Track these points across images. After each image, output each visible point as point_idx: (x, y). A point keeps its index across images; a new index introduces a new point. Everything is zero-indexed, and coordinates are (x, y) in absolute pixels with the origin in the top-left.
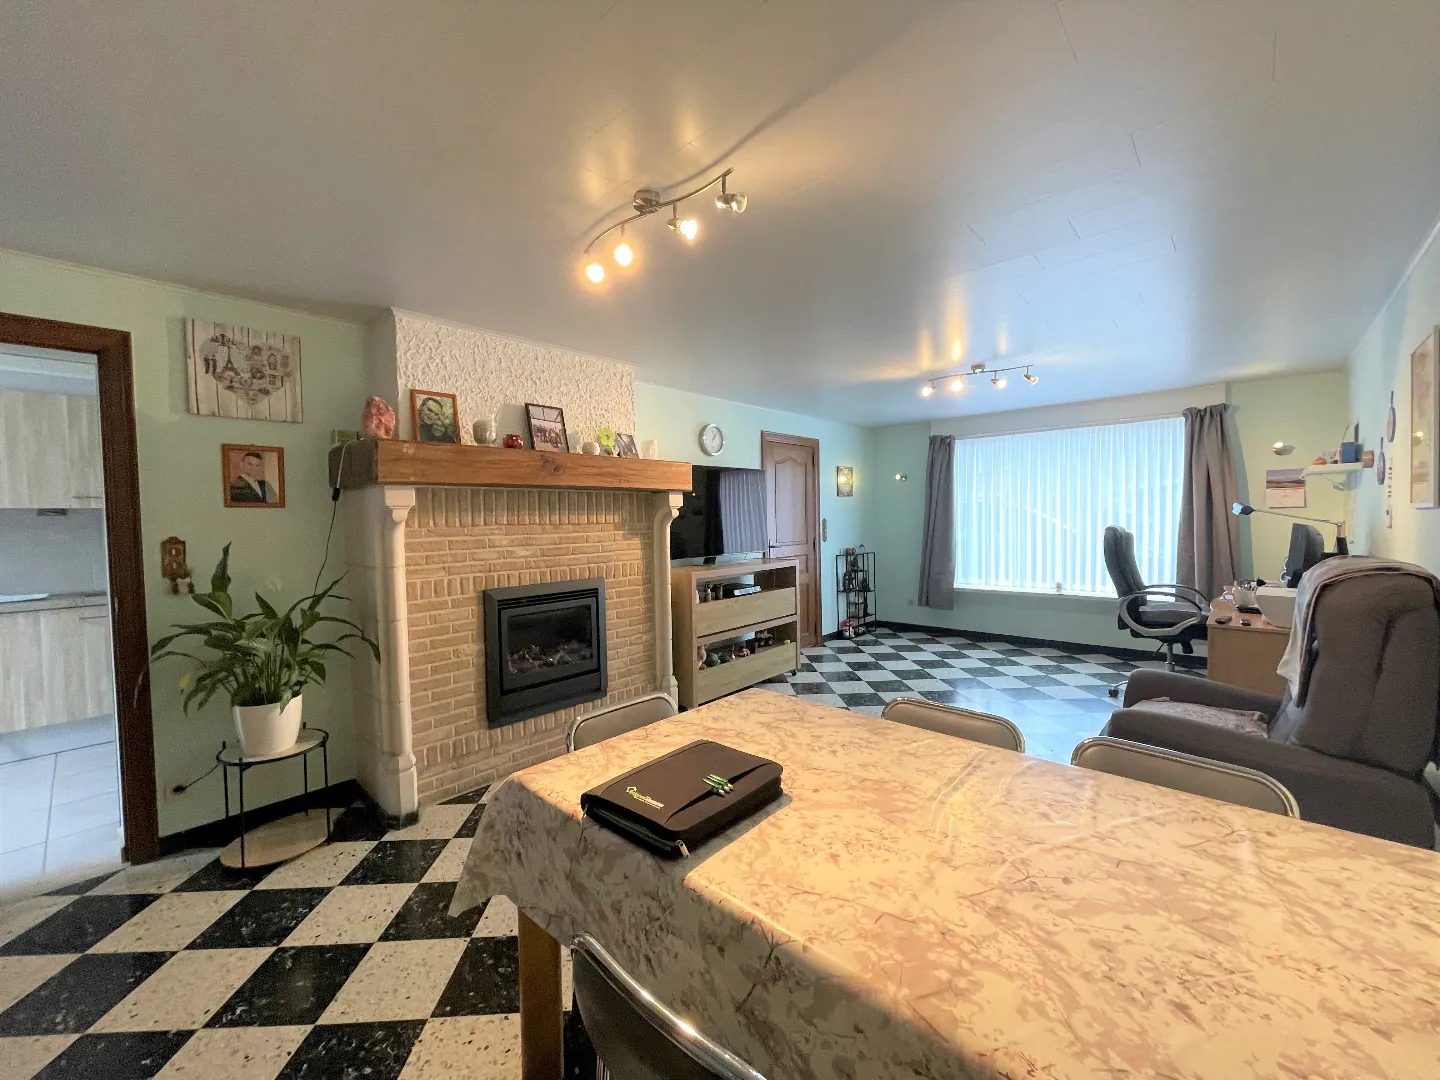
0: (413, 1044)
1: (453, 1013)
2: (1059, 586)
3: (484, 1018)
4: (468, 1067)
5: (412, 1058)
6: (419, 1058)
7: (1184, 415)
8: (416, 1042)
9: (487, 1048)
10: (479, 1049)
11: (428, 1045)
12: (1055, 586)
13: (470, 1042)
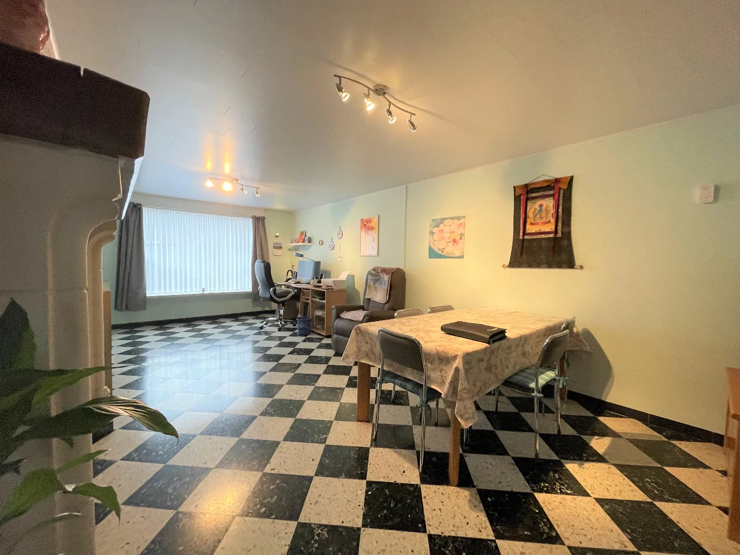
0: (445, 537)
1: (423, 522)
2: (203, 290)
3: (425, 506)
4: (453, 507)
5: (453, 534)
6: (452, 531)
7: (252, 218)
8: (443, 535)
9: (442, 502)
10: (443, 505)
11: (444, 529)
12: (201, 290)
13: (440, 510)
